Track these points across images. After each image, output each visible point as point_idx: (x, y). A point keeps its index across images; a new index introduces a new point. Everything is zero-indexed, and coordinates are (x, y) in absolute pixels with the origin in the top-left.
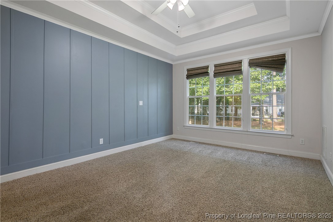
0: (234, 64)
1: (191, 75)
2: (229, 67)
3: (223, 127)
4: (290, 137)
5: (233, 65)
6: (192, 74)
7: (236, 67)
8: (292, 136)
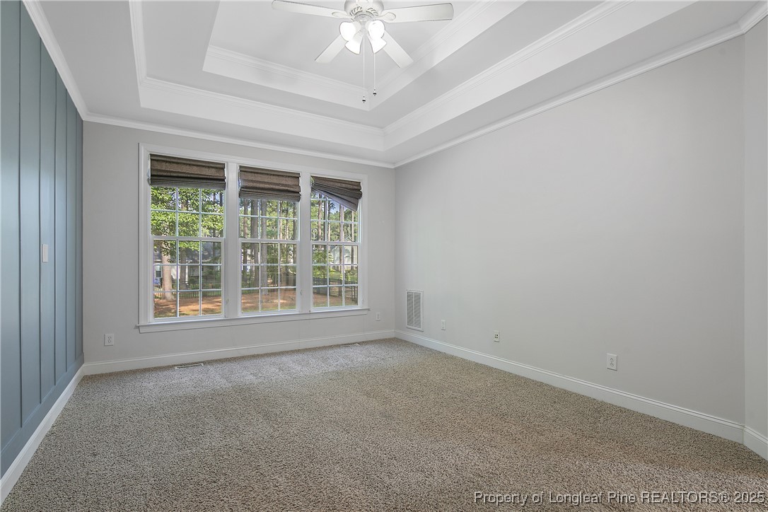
0: (283, 176)
1: (169, 174)
2: (275, 180)
3: (260, 313)
4: (365, 312)
5: (282, 178)
6: (175, 175)
7: (287, 183)
8: (369, 310)
